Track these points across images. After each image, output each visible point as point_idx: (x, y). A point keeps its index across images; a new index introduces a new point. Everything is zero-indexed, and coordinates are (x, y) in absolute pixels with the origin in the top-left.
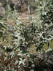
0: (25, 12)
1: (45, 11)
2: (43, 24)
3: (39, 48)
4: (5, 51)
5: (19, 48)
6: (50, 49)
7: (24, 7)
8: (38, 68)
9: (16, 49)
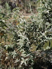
0: (22, 11)
1: (47, 9)
2: (44, 23)
3: (39, 47)
4: (6, 50)
5: (23, 49)
6: (48, 48)
7: (21, 5)
8: (36, 65)
9: (20, 50)
